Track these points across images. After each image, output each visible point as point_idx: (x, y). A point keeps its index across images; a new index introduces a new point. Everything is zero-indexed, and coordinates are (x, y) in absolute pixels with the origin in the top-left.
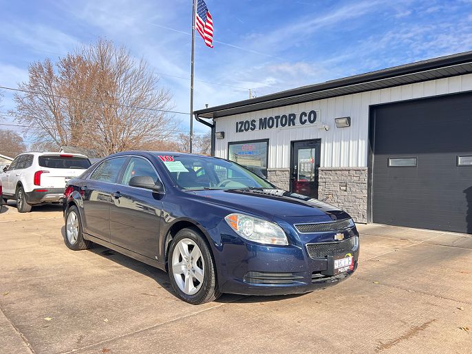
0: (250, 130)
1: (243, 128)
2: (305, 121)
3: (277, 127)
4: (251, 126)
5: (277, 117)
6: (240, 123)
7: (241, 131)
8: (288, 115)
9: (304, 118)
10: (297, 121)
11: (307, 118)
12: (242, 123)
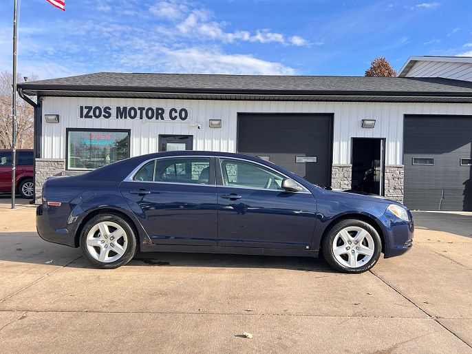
0: (102, 117)
1: (91, 114)
2: (176, 117)
3: (141, 118)
4: (103, 113)
5: (141, 109)
6: (86, 108)
7: (87, 116)
8: (154, 109)
9: (174, 114)
10: (166, 115)
11: (177, 114)
12: (90, 108)
